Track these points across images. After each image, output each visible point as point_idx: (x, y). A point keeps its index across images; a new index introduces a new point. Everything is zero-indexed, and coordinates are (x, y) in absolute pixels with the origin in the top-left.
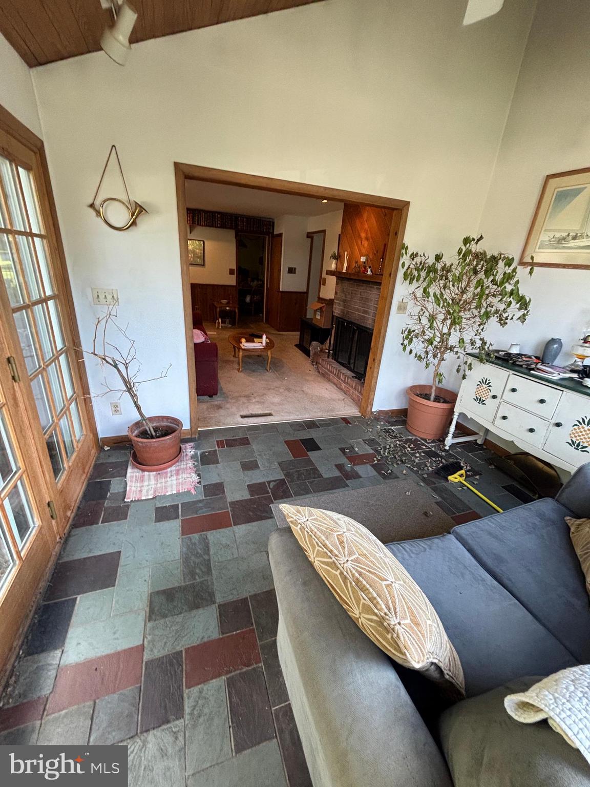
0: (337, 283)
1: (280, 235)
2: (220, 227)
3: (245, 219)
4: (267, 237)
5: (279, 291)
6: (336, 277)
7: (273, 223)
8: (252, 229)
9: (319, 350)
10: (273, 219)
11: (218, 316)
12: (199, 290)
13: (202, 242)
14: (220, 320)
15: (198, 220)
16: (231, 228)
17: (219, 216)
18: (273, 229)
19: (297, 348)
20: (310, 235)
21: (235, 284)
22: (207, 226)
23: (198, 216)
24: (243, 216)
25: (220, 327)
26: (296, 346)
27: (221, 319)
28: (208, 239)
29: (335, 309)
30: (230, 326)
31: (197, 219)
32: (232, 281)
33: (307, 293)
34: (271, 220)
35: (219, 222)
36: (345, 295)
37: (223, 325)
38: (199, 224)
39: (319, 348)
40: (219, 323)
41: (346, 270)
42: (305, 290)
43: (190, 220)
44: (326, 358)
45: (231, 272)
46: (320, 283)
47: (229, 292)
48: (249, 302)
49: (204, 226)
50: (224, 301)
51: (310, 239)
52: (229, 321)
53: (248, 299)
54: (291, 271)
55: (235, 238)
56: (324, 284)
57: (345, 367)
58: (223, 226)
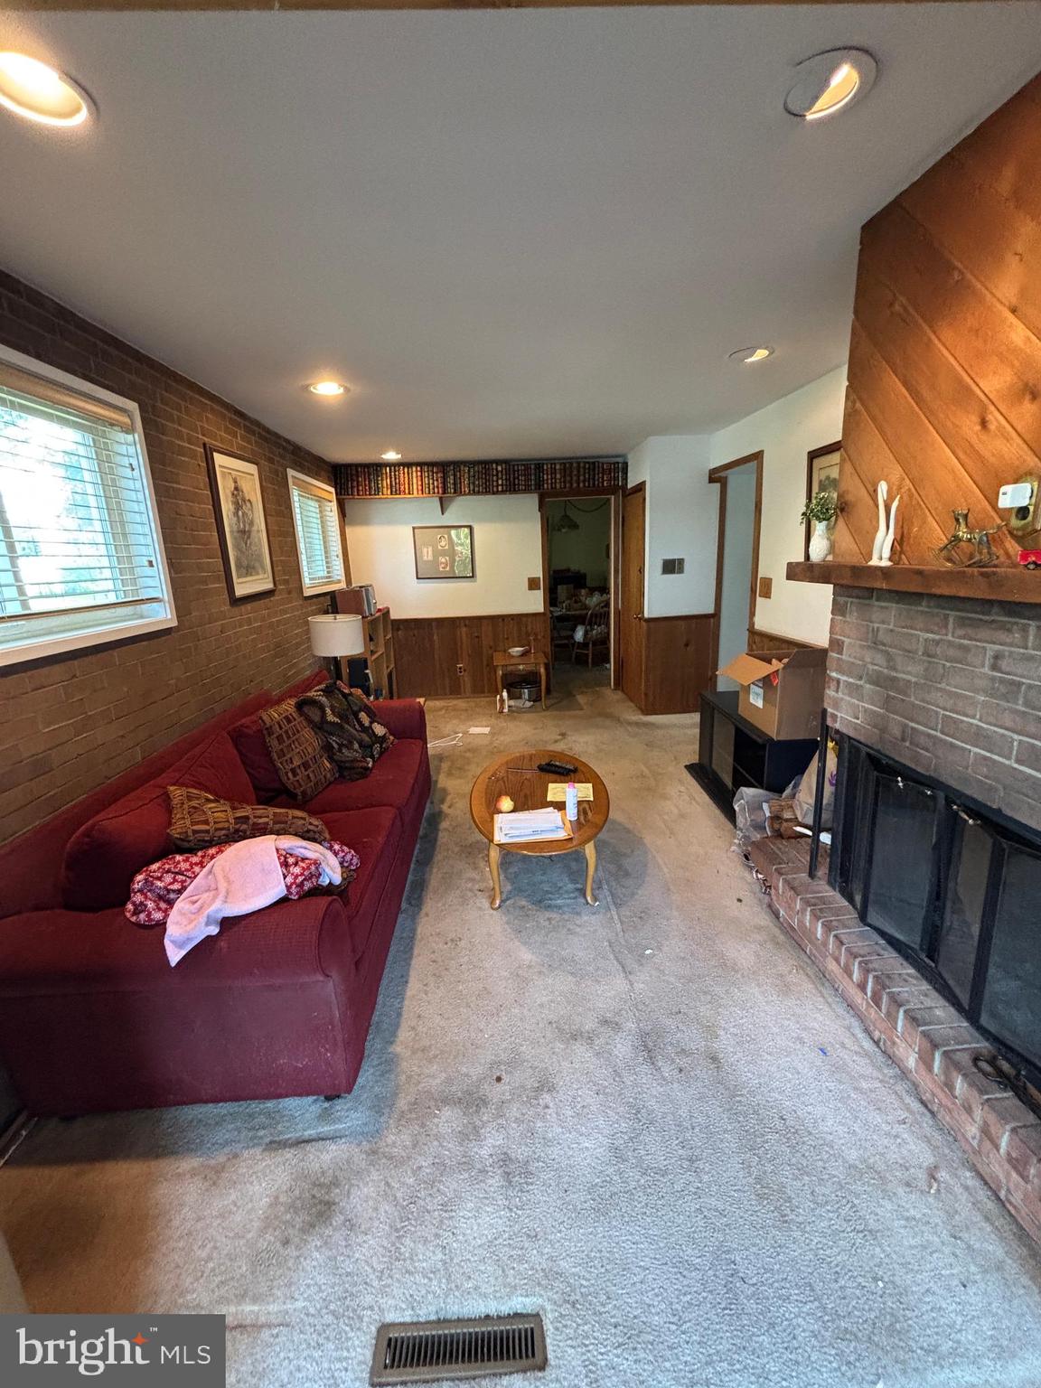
0: (838, 609)
1: (640, 488)
2: (503, 492)
3: (558, 467)
4: (613, 497)
5: (642, 619)
6: (835, 585)
7: (626, 465)
8: (575, 485)
9: (768, 814)
10: (624, 456)
11: (500, 686)
12: (464, 629)
13: (467, 530)
14: (505, 694)
15: (455, 484)
16: (527, 490)
17: (499, 468)
18: (625, 479)
19: (693, 782)
20: (717, 476)
21: (542, 610)
22: (475, 493)
23: (455, 475)
24: (552, 461)
25: (506, 710)
26: (690, 768)
27: (508, 692)
28: (481, 520)
29: (836, 706)
30: (528, 704)
31: (452, 481)
32: (535, 603)
33: (716, 615)
34: (620, 460)
35: (500, 482)
36: (889, 658)
37: (512, 703)
38: (458, 492)
39: (765, 806)
40: (502, 701)
41: (890, 559)
42: (711, 610)
43: (438, 487)
44: (804, 876)
45: (533, 584)
46: (753, 591)
47: (529, 628)
48: (581, 640)
49: (469, 494)
50: (517, 650)
51: (717, 486)
52: (530, 693)
53: (579, 635)
54: (671, 567)
55: (539, 511)
56: (767, 594)
57: (907, 957)
58: (511, 488)
